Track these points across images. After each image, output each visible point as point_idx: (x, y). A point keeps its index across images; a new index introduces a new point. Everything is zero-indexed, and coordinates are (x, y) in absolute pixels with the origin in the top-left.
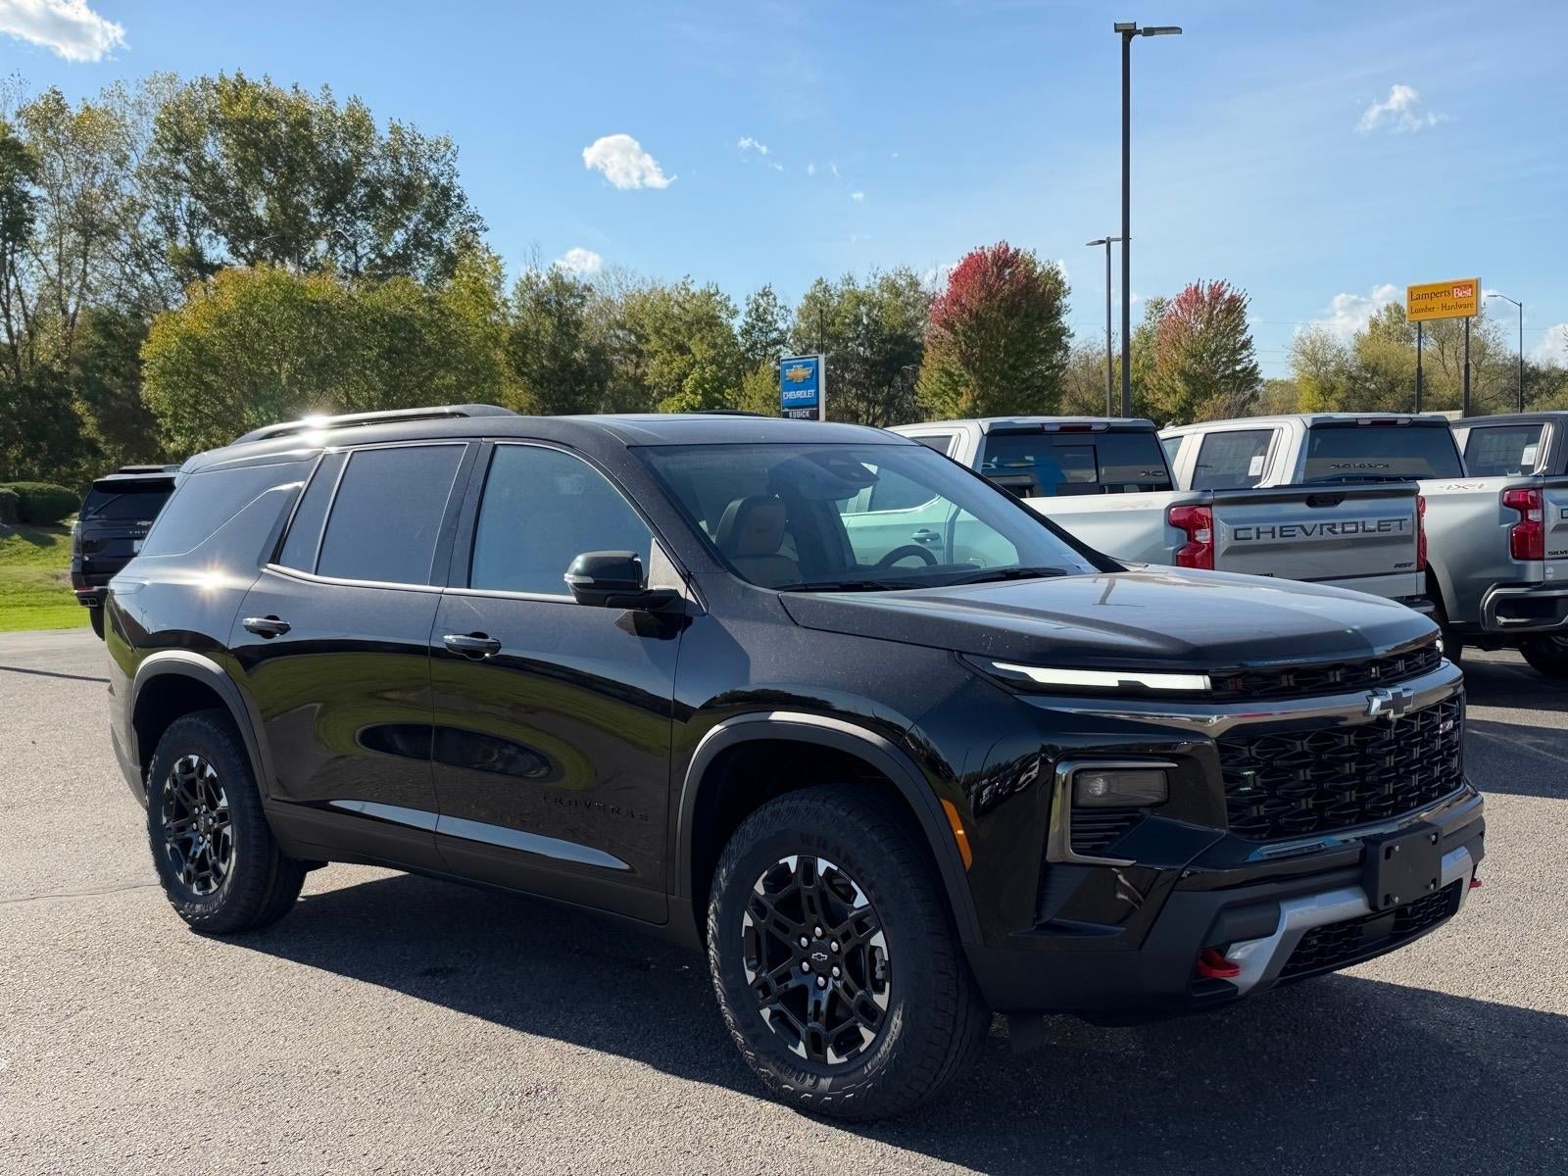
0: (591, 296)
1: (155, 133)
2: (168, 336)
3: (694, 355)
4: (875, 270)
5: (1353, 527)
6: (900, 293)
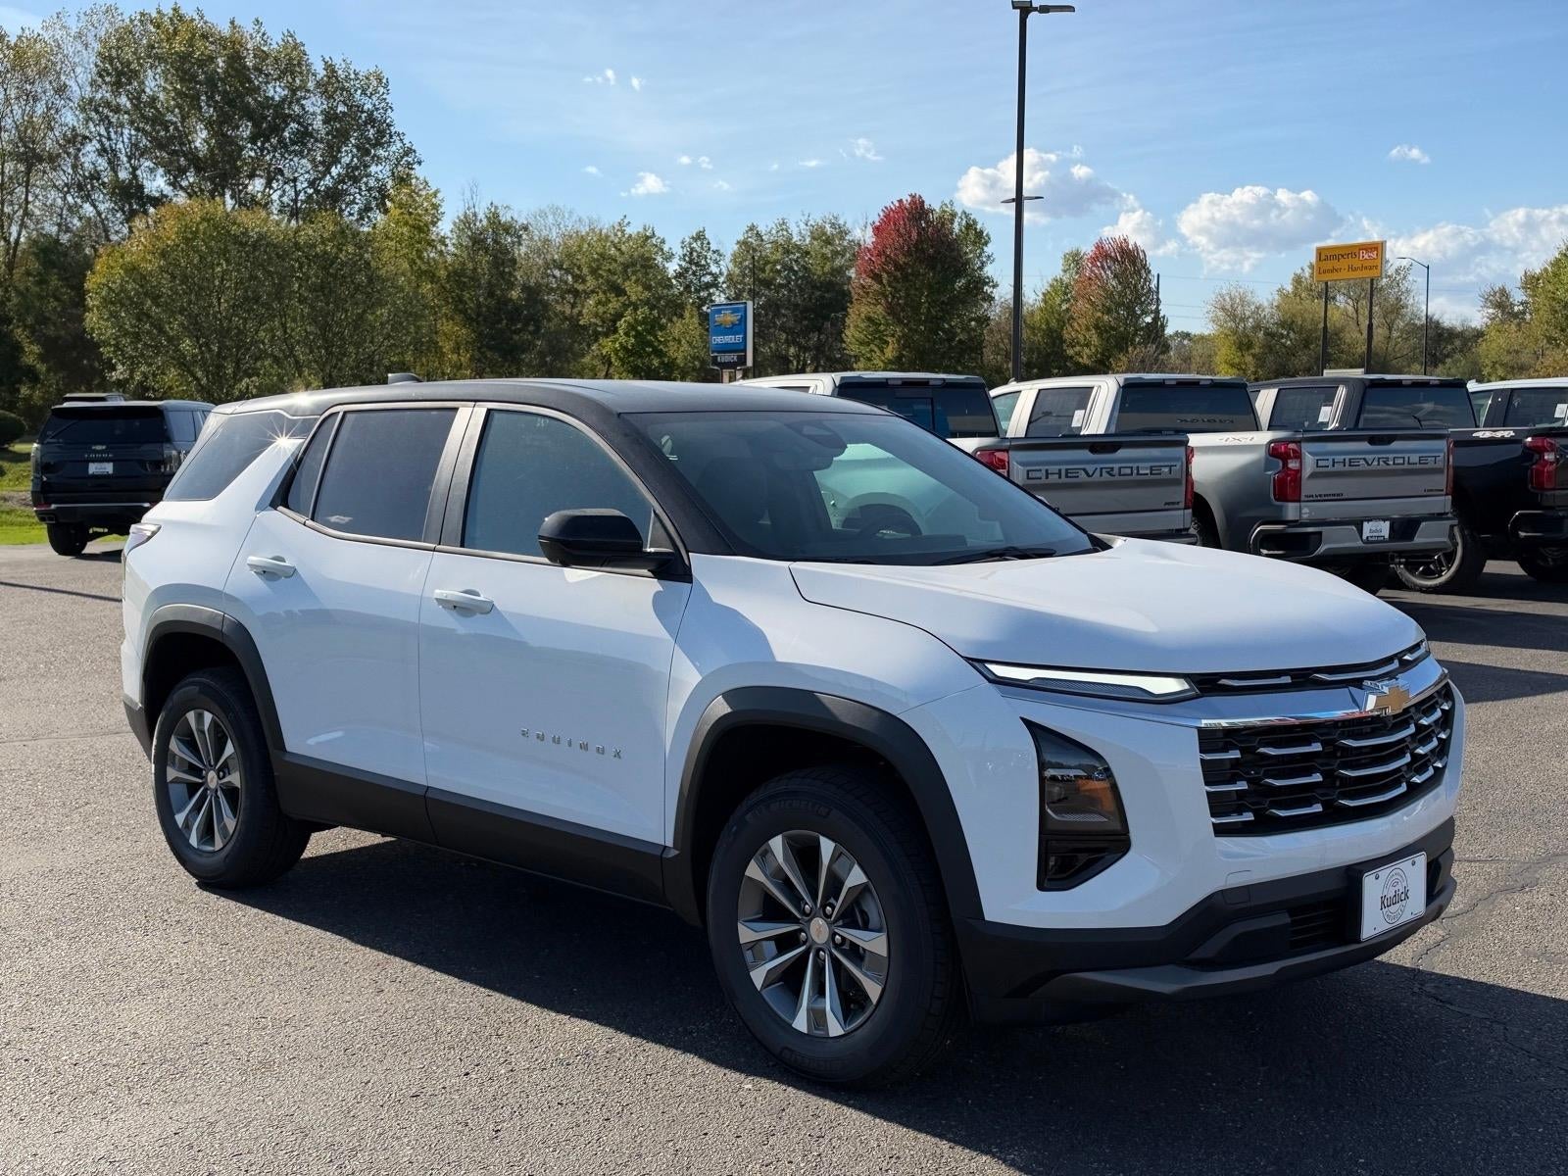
0: (528, 235)
1: (97, 66)
2: (112, 268)
3: (629, 297)
4: (804, 218)
5: (1128, 471)
6: (828, 242)
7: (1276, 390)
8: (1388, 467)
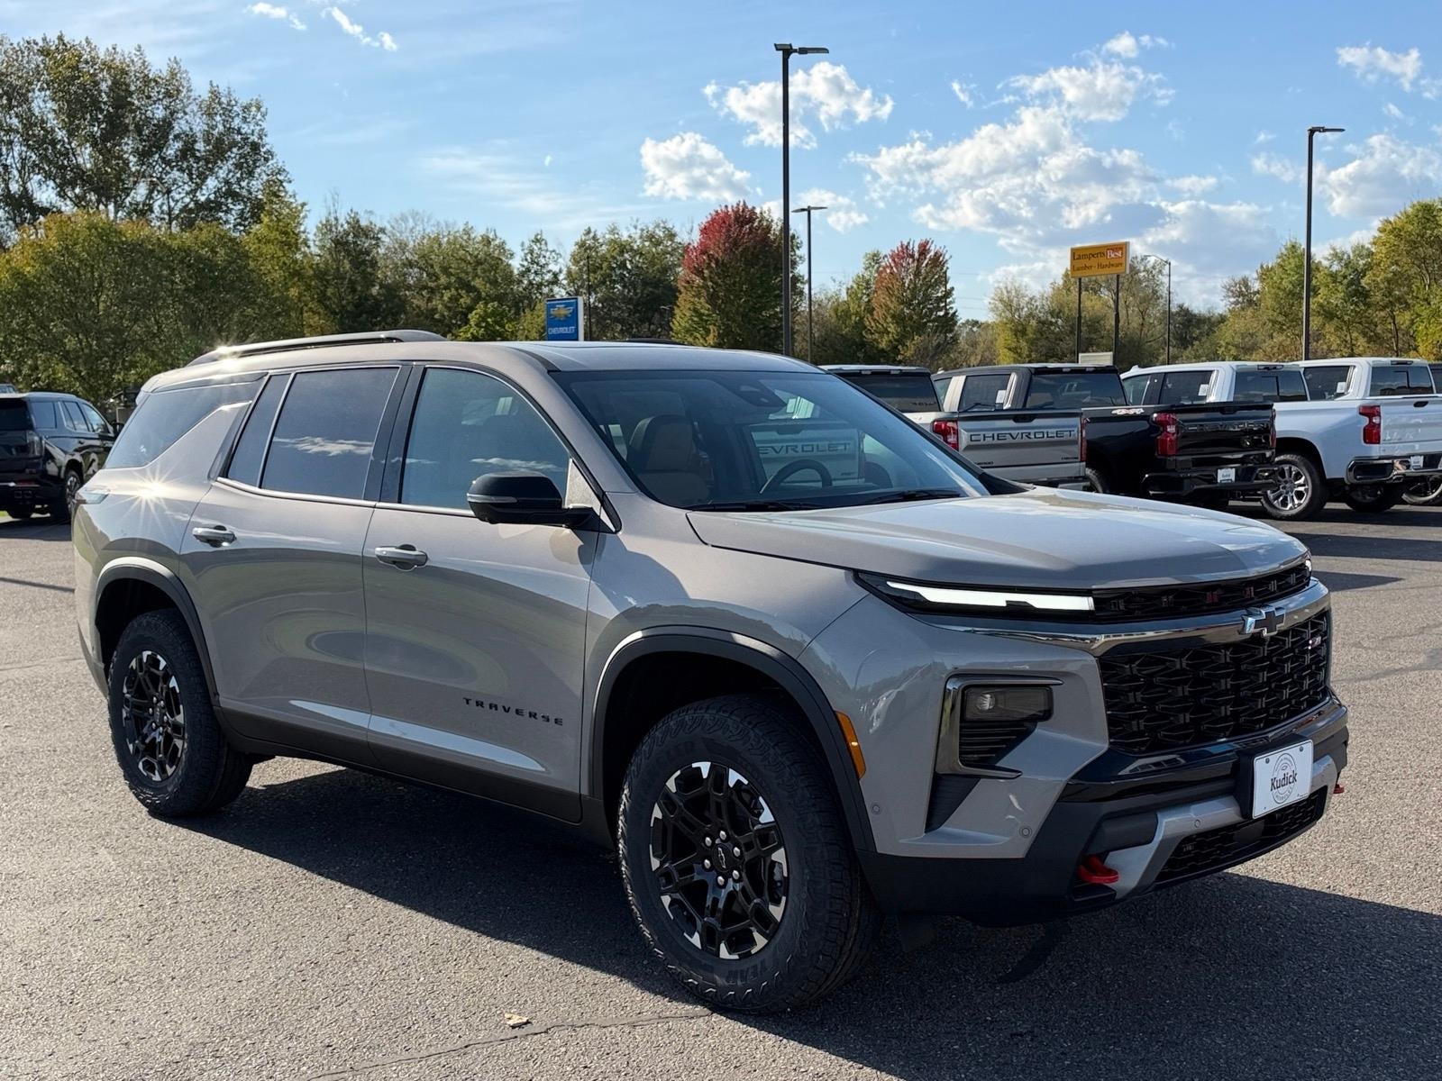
0: (386, 238)
3: (479, 293)
4: (634, 223)
5: (810, 448)
6: (658, 243)
7: (964, 377)
8: (1030, 440)
